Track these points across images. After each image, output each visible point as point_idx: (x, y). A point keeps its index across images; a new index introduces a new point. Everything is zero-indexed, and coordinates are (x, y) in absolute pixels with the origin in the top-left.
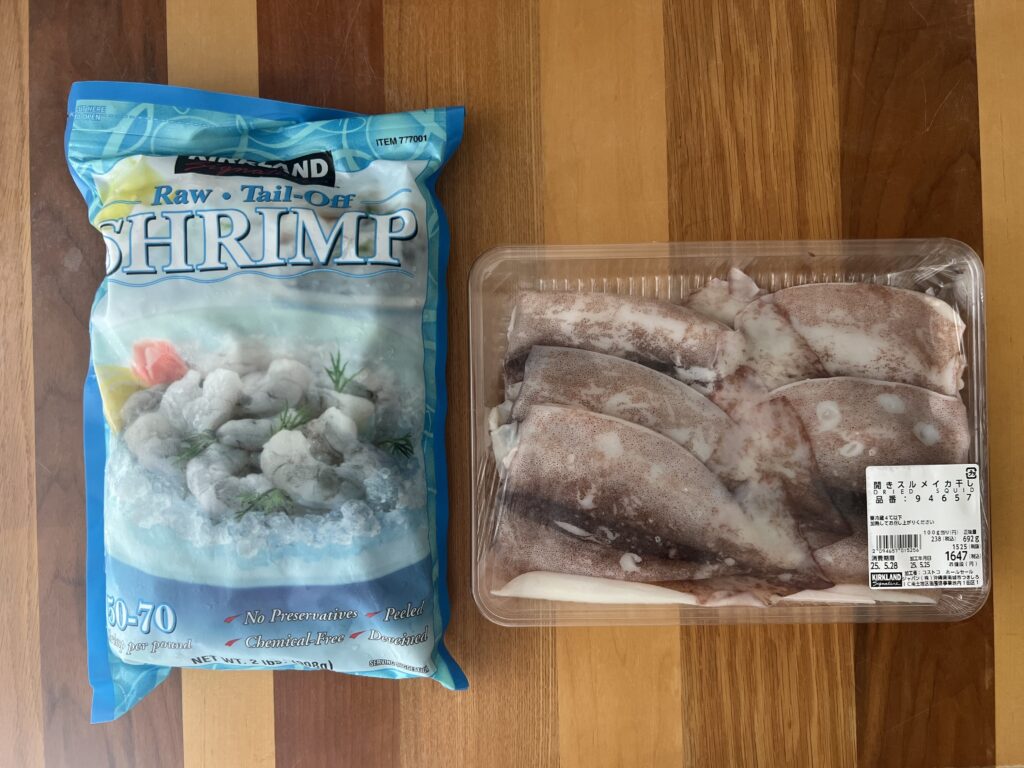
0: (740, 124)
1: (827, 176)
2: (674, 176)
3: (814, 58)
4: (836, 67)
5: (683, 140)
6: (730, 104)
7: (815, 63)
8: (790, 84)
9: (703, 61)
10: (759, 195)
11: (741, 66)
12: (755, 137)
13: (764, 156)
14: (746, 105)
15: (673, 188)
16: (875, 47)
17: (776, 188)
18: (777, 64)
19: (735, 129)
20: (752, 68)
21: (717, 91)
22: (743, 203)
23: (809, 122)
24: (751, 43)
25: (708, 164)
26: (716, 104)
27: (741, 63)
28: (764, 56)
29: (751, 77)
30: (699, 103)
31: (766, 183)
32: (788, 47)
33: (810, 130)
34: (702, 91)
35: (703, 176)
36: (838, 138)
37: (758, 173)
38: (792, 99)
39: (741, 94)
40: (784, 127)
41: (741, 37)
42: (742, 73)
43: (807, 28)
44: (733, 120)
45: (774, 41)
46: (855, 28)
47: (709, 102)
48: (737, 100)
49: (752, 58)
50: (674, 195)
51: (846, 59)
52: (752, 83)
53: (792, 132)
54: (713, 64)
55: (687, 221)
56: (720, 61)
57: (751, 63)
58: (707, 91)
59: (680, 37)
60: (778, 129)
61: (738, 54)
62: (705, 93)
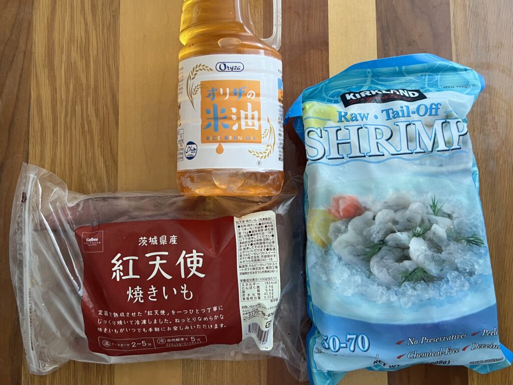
0: (82, 22)
3: (43, 55)
4: (33, 50)
5: (111, 15)
6: (87, 31)
7: (43, 52)
8: (56, 42)
9: (100, 54)
11: (80, 50)
12: (75, 17)
13: (72, 6)
14: (79, 32)
16: (13, 60)
18: (62, 52)
19: (85, 20)
21: (93, 38)
23: (48, 23)
24: (75, 63)
25: (99, 3)
26: (94, 34)
27: (80, 54)
29: (76, 46)
30: (103, 33)
32: (56, 61)
33: (47, 18)
36: (34, 15)
38: (56, 35)
40: (61, 20)
41: (81, 66)
42: (80, 48)
43: (46, 70)
44: (86, 24)
45: (63, 64)
46: (22, 70)
47: (98, 32)
48: (83, 34)
49: (75, 55)
51: (28, 55)
52: (76, 43)
53: (57, 19)
54: (95, 52)
56: (91, 53)
57: (75, 53)
58: (98, 39)
59: (111, 66)
60: (64, 20)
61: (82, 57)
62: (100, 37)
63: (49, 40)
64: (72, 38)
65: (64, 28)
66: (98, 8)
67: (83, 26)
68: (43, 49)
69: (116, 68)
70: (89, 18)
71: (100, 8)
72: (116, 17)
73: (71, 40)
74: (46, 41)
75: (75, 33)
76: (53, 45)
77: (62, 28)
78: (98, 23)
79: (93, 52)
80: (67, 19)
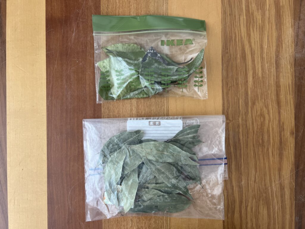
0: (253, 44)
1: (289, 67)
2: (224, 65)
3: (284, 17)
4: (293, 21)
5: (229, 49)
6: (249, 35)
7: (285, 19)
8: (274, 27)
9: (237, 17)
10: (260, 75)
11: (254, 20)
12: (259, 50)
13: (262, 58)
14: (255, 36)
15: (224, 70)
17: (267, 71)
18: (269, 19)
19: (250, 46)
20: (258, 20)
21: (243, 30)
22: (253, 78)
23: (282, 43)
24: (258, 9)
25: (239, 60)
26: (243, 35)
28: (263, 15)
29: (258, 24)
30: (236, 35)
31: (263, 69)
32: (273, 11)
33: (282, 47)
34: (237, 30)
35: (237, 66)
36: (293, 51)
37: (260, 65)
38: (275, 34)
39: (253, 31)
40: (271, 46)
42: (254, 22)
43: (281, 4)
44: (250, 42)
45: (268, 9)
47: (240, 34)
48: (252, 34)
49: (258, 16)
50: (225, 73)
51: (297, 17)
52: (258, 26)
53: (274, 48)
54: (242, 18)
55: (230, 85)
56: (245, 17)
57: (258, 18)
58: (239, 30)
59: (228, 6)
60: (269, 47)
61: (252, 14)
62: (238, 30)
63: (281, 29)
64: (261, 31)
65: (268, 39)
66: (240, 56)
67: (252, 41)
68: (285, 21)
69: (224, 4)
70: (247, 48)
71: (238, 56)
72: (224, 47)
73: (262, 29)
74: (282, 29)
75: (259, 35)
76: (276, 25)
77: (270, 40)
78: (240, 44)
79: (243, 18)
80: (265, 46)
